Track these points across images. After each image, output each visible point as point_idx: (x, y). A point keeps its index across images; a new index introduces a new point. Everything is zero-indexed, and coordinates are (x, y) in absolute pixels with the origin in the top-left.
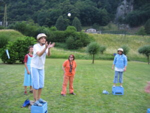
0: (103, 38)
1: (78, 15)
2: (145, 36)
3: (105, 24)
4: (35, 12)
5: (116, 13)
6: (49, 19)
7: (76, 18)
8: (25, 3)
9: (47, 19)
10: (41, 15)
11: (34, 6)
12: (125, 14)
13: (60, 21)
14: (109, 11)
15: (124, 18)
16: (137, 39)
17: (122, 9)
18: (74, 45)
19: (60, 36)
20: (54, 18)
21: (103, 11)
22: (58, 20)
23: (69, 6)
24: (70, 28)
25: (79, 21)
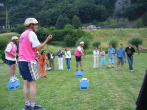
0: (99, 33)
1: (77, 13)
2: (139, 29)
3: (104, 19)
4: (36, 14)
5: (114, 8)
6: (50, 20)
7: (75, 16)
8: (25, 6)
9: (48, 19)
10: (41, 16)
11: (34, 8)
12: (124, 8)
13: (60, 20)
14: (107, 7)
15: (122, 12)
16: (132, 31)
17: (119, 3)
18: (72, 42)
19: (59, 35)
20: (55, 18)
21: (102, 7)
22: (58, 19)
23: (68, 5)
24: (68, 27)
25: (78, 19)
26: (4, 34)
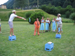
6: (60, 3)
10: (56, 1)
19: (63, 11)
24: (68, 7)
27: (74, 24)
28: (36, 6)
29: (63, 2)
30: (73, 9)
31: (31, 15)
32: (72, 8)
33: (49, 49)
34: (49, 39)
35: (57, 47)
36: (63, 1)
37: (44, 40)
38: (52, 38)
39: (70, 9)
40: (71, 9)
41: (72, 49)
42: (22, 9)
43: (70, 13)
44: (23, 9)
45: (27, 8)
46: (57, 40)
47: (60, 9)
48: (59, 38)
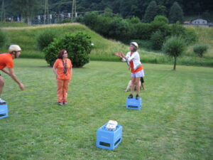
19: (143, 31)
22: (148, 7)
24: (159, 19)
25: (180, 8)
26: (65, 24)
27: (175, 68)
28: (69, 14)
29: (144, 5)
30: (171, 25)
31: (55, 39)
32: (170, 23)
33: (108, 145)
34: (108, 111)
35: (133, 135)
36: (146, 4)
37: (93, 116)
38: (116, 110)
39: (162, 25)
40: (167, 25)
41: (175, 141)
42: (26, 22)
43: (164, 36)
44: (29, 23)
45: (42, 19)
46: (132, 115)
47: (136, 25)
48: (137, 107)
